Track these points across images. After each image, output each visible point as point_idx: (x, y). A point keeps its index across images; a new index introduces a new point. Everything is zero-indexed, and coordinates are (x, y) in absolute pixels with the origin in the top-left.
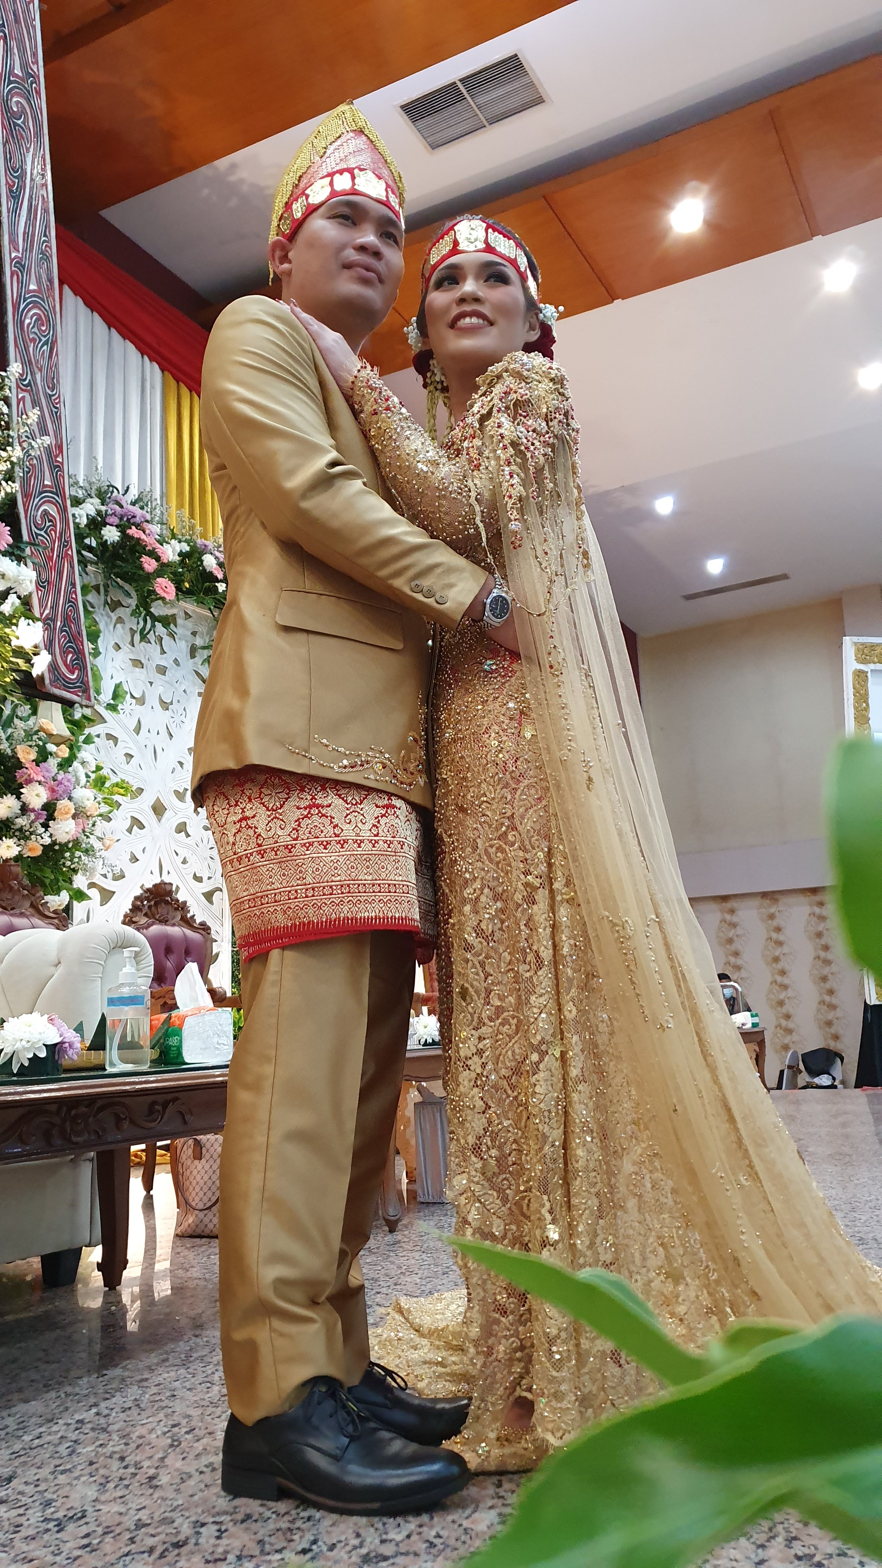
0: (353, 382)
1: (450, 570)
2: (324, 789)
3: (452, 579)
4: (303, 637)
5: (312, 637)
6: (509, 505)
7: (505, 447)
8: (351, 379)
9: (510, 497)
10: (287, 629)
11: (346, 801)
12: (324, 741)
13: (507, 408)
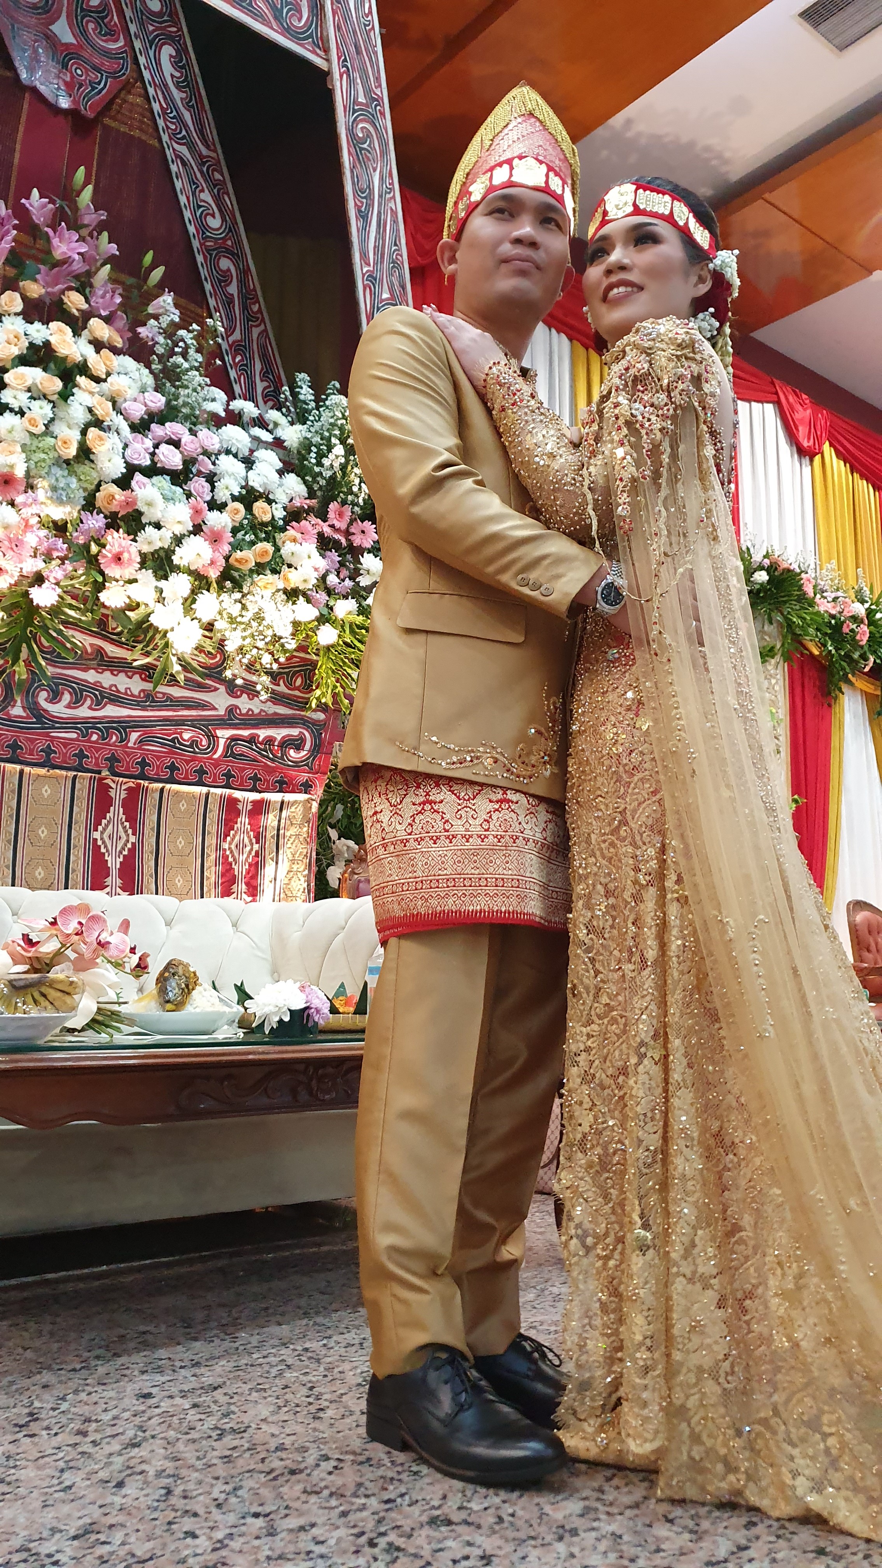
0: (485, 380)
1: (560, 560)
2: (437, 785)
3: (561, 570)
4: (421, 638)
5: (431, 638)
6: (620, 488)
7: (619, 428)
8: (484, 376)
9: (621, 480)
10: (409, 631)
11: (458, 798)
12: (434, 739)
13: (626, 385)
